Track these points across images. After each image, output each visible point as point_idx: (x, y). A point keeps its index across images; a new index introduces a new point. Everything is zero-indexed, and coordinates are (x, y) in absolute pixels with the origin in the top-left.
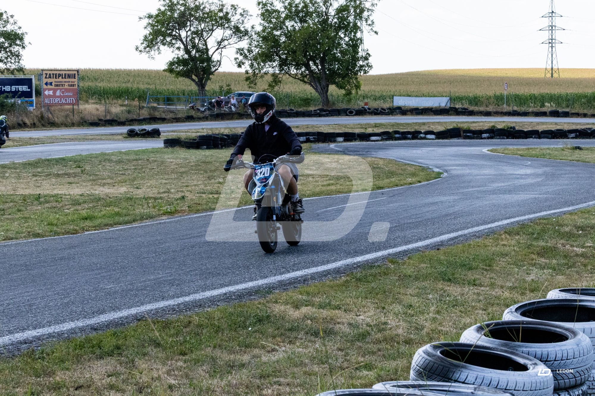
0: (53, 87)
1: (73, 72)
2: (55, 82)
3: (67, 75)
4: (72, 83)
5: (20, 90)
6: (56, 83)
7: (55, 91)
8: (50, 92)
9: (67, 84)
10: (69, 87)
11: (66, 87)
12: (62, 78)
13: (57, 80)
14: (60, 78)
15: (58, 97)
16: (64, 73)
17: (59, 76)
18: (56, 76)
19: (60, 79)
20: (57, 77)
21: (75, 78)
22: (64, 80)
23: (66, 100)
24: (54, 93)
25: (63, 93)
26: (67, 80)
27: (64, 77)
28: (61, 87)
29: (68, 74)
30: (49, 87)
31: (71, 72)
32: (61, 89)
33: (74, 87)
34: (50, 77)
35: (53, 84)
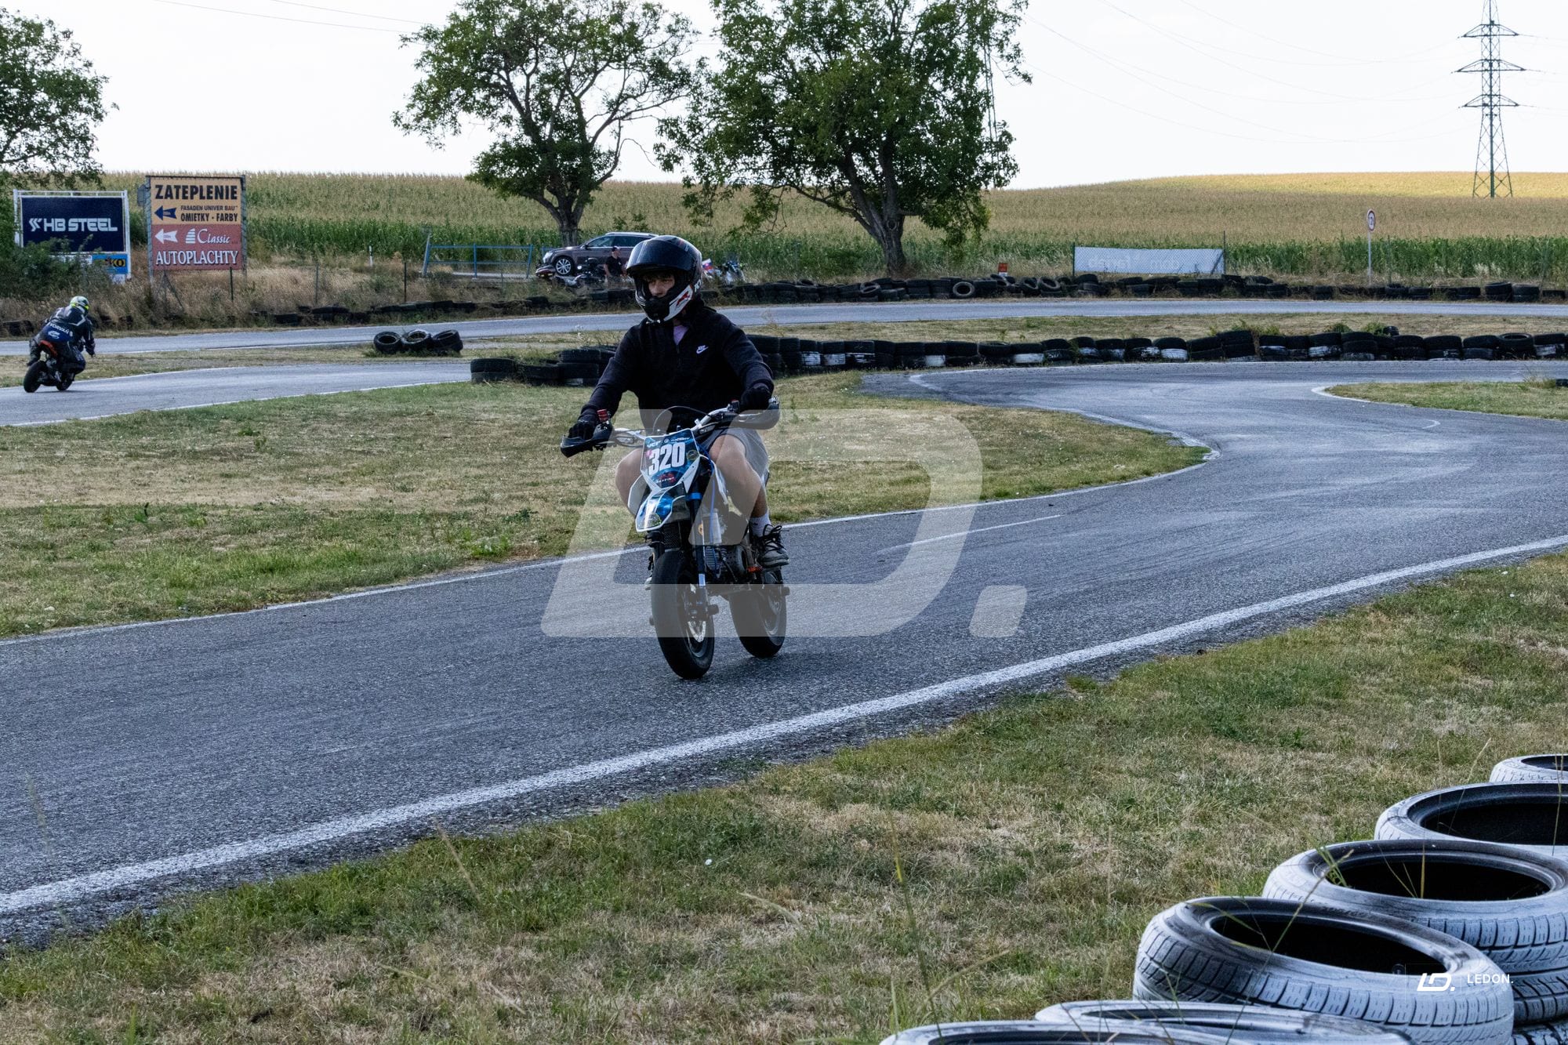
0: (178, 221)
1: (230, 183)
2: (184, 208)
3: (213, 190)
4: (229, 212)
5: (91, 229)
6: (186, 212)
7: (182, 232)
8: (169, 234)
9: (213, 213)
10: (220, 222)
11: (213, 221)
12: (202, 197)
13: (188, 203)
14: (197, 196)
15: (191, 247)
16: (205, 183)
17: (193, 194)
18: (185, 192)
19: (196, 201)
20: (188, 195)
21: (234, 198)
22: (206, 202)
23: (212, 257)
24: (181, 236)
25: (204, 237)
26: (214, 202)
27: (205, 194)
28: (197, 222)
29: (217, 187)
30: (167, 220)
31: (224, 183)
32: (198, 228)
33: (233, 222)
34: (169, 195)
35: (178, 213)
